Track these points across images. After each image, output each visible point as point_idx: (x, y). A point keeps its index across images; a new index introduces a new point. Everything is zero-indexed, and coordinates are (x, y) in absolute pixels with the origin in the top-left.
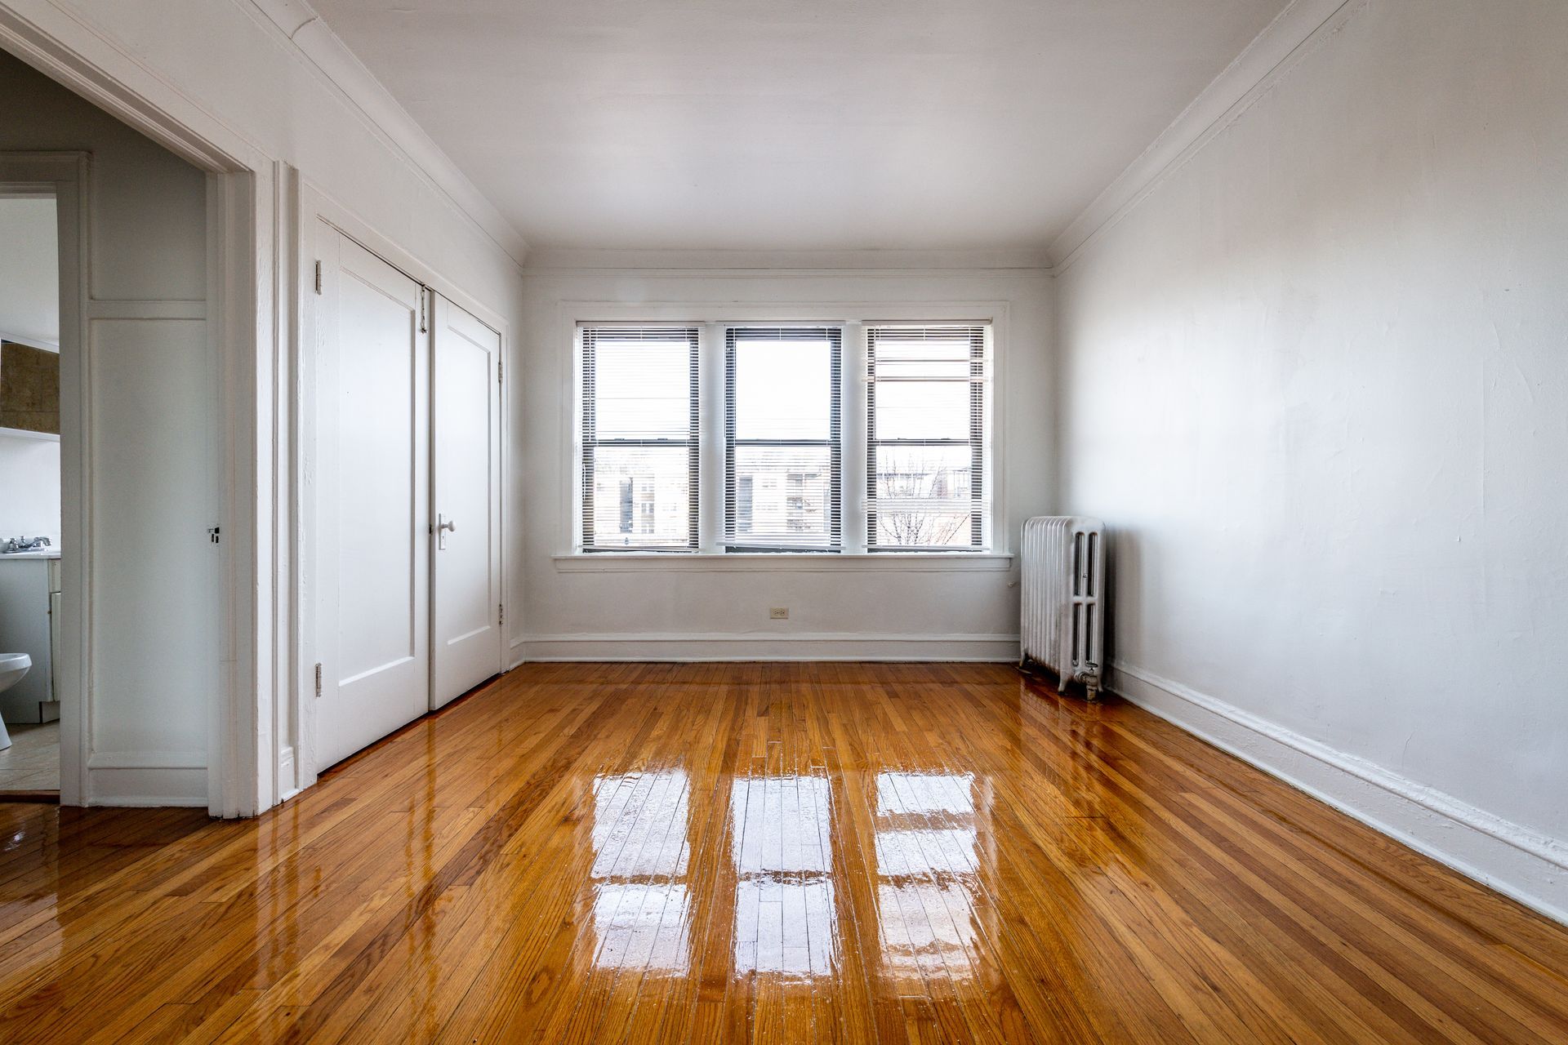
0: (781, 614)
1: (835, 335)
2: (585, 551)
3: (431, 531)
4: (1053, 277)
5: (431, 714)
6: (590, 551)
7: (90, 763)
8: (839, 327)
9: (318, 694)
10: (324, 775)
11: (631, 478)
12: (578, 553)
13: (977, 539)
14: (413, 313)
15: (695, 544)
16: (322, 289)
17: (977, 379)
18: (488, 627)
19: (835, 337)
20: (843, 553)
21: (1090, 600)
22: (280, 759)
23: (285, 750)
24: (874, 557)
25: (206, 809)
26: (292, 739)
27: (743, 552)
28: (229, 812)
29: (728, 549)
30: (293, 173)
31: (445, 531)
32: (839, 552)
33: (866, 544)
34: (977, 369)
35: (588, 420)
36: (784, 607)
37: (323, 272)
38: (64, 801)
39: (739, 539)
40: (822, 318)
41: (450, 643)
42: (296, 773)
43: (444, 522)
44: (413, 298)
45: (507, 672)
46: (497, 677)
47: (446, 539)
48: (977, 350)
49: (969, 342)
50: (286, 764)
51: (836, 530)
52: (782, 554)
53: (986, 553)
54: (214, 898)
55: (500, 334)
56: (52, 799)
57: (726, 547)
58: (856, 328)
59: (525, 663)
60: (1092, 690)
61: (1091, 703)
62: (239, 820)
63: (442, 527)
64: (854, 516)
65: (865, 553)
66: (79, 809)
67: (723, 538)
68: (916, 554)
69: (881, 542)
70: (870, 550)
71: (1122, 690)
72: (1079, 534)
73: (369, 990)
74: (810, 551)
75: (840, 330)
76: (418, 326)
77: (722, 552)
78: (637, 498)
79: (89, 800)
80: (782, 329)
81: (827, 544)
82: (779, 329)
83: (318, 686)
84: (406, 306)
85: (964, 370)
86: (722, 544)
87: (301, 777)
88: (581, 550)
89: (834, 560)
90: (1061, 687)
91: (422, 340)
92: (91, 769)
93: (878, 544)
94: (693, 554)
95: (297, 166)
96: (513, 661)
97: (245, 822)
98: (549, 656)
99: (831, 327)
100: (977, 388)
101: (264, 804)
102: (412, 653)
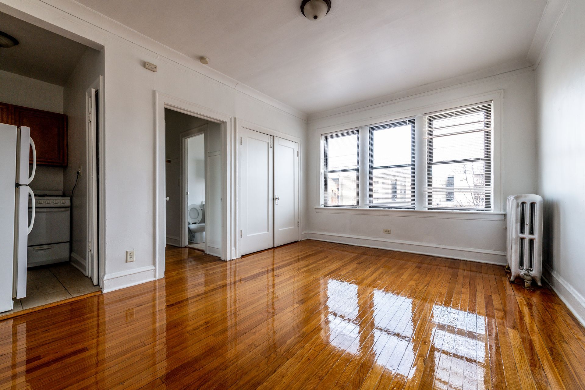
0: (388, 232)
1: (412, 122)
2: (325, 206)
3: (273, 200)
4: (534, 70)
5: (274, 248)
6: (326, 206)
7: (208, 245)
8: (414, 118)
9: (241, 237)
10: (243, 256)
11: (396, 180)
12: (322, 207)
13: (488, 205)
14: (268, 143)
15: (358, 205)
16: (242, 143)
17: (488, 129)
18: (294, 227)
19: (413, 122)
20: (415, 210)
21: (531, 237)
22: (232, 250)
23: (233, 248)
24: (431, 212)
25: (220, 258)
26: (235, 246)
27: (375, 208)
28: (223, 260)
29: (370, 207)
30: (235, 119)
31: (277, 199)
32: (414, 209)
33: (427, 206)
34: (488, 124)
35: (326, 165)
36: (389, 229)
37: (242, 139)
38: (205, 252)
39: (374, 204)
40: (406, 117)
41: (279, 230)
42: (236, 254)
43: (277, 197)
44: (268, 139)
45: (301, 241)
46: (297, 242)
47: (278, 202)
48: (488, 116)
49: (484, 112)
50: (233, 251)
51: (413, 200)
52: (390, 209)
53: (492, 212)
54: (210, 272)
55: (298, 143)
56: (203, 251)
57: (369, 206)
58: (421, 118)
59: (308, 239)
60: (527, 283)
61: (528, 290)
62: (224, 261)
63: (276, 198)
64: (421, 195)
65: (426, 209)
66: (207, 254)
67: (368, 203)
68: (453, 211)
69: (434, 205)
70: (429, 209)
71: (554, 287)
72: (523, 204)
73: (216, 292)
74: (402, 208)
75: (415, 119)
76: (269, 146)
77: (367, 208)
78: (399, 188)
79: (208, 253)
80: (389, 124)
81: (410, 206)
82: (387, 124)
83: (241, 235)
84: (266, 142)
85: (482, 126)
86: (367, 205)
87: (237, 255)
88: (324, 206)
89: (413, 212)
90: (512, 279)
91: (271, 150)
92: (208, 246)
93: (433, 206)
94: (358, 208)
95: (236, 117)
96: (303, 238)
97: (225, 261)
98: (315, 238)
99: (408, 119)
100: (488, 133)
101: (228, 259)
102: (268, 231)
